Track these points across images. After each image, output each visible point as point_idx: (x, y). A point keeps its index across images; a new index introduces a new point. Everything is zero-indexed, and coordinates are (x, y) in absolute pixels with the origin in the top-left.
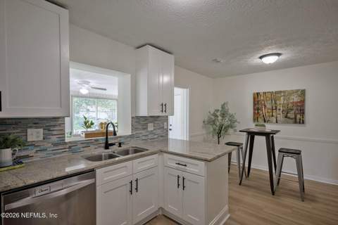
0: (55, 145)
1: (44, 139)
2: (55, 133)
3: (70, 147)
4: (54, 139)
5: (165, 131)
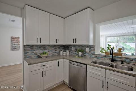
0: (92, 54)
1: (90, 51)
2: (92, 50)
3: (97, 56)
4: (92, 52)
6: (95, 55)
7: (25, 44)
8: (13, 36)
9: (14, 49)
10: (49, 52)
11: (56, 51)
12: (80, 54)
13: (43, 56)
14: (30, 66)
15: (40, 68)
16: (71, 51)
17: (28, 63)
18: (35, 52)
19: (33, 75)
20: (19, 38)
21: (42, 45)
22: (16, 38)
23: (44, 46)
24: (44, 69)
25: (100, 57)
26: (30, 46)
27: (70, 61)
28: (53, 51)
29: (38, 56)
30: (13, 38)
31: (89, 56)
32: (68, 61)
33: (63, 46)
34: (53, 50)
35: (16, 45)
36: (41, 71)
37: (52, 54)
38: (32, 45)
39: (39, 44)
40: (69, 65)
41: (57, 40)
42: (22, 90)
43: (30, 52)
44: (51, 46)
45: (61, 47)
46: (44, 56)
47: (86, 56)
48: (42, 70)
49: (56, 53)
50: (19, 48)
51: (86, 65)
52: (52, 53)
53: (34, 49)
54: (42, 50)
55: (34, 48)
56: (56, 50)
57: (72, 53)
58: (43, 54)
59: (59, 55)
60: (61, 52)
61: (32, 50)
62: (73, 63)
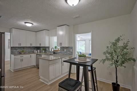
5: (71, 53)
7: (12, 46)
10: (26, 51)
12: (44, 51)
14: (15, 56)
16: (41, 50)
18: (17, 51)
21: (22, 47)
23: (24, 47)
32: (35, 54)
33: (35, 47)
39: (20, 46)
40: (36, 57)
41: (31, 44)
42: (10, 70)
43: (15, 51)
47: (47, 52)
48: (21, 58)
51: (41, 55)
52: (29, 51)
54: (22, 49)
55: (17, 48)
56: (31, 50)
58: (22, 51)
59: (33, 52)
60: (35, 51)
61: (16, 49)
62: (37, 55)
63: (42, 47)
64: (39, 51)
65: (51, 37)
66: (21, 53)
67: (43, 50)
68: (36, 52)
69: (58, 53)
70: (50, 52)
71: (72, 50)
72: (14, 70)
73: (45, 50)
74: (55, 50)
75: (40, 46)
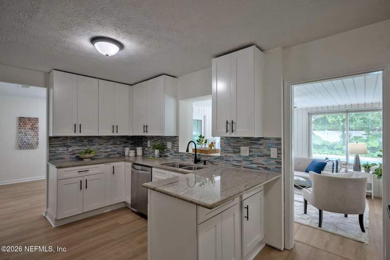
1: (172, 148)
2: (175, 145)
3: (180, 156)
4: (175, 149)
5: (273, 162)
6: (179, 153)
7: (51, 135)
8: (23, 116)
9: (24, 145)
10: (99, 149)
11: (115, 149)
12: (157, 152)
13: (85, 156)
14: (59, 170)
15: (77, 174)
16: (146, 149)
17: (55, 166)
18: (70, 149)
19: (65, 185)
20: (37, 120)
21: (86, 137)
22: (29, 119)
23: (90, 139)
24: (85, 178)
25: (185, 156)
26: (61, 139)
27: (135, 164)
28: (110, 148)
29: (77, 157)
30: (22, 121)
31: (171, 156)
32: (130, 164)
34: (108, 146)
35: (29, 137)
36: (78, 180)
37: (106, 154)
38: (66, 137)
39: (78, 134)
40: (132, 172)
41: (115, 128)
42: (45, 217)
43: (61, 149)
44: (104, 139)
45: (126, 141)
46: (87, 155)
47: (167, 156)
48: (81, 178)
49: (116, 152)
50: (37, 143)
51: (151, 167)
52: (107, 152)
53: (69, 144)
54: (85, 146)
55: (68, 142)
56: (115, 146)
57: (147, 153)
58: (86, 153)
59: (122, 156)
60: (127, 150)
61: (65, 145)
62: (136, 167)
63: (152, 137)
64: (139, 150)
65: (181, 102)
66: (82, 159)
67: (155, 147)
68: (132, 153)
69: (212, 163)
70: (182, 155)
71: (279, 149)
72: (56, 220)
73: (162, 149)
74: (201, 151)
75: (145, 134)
